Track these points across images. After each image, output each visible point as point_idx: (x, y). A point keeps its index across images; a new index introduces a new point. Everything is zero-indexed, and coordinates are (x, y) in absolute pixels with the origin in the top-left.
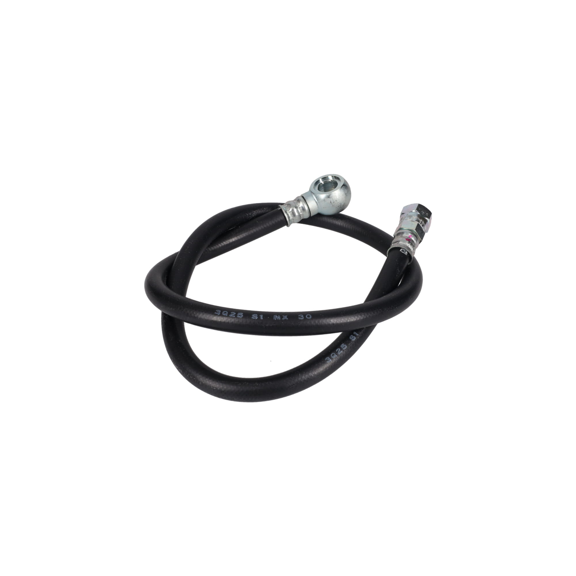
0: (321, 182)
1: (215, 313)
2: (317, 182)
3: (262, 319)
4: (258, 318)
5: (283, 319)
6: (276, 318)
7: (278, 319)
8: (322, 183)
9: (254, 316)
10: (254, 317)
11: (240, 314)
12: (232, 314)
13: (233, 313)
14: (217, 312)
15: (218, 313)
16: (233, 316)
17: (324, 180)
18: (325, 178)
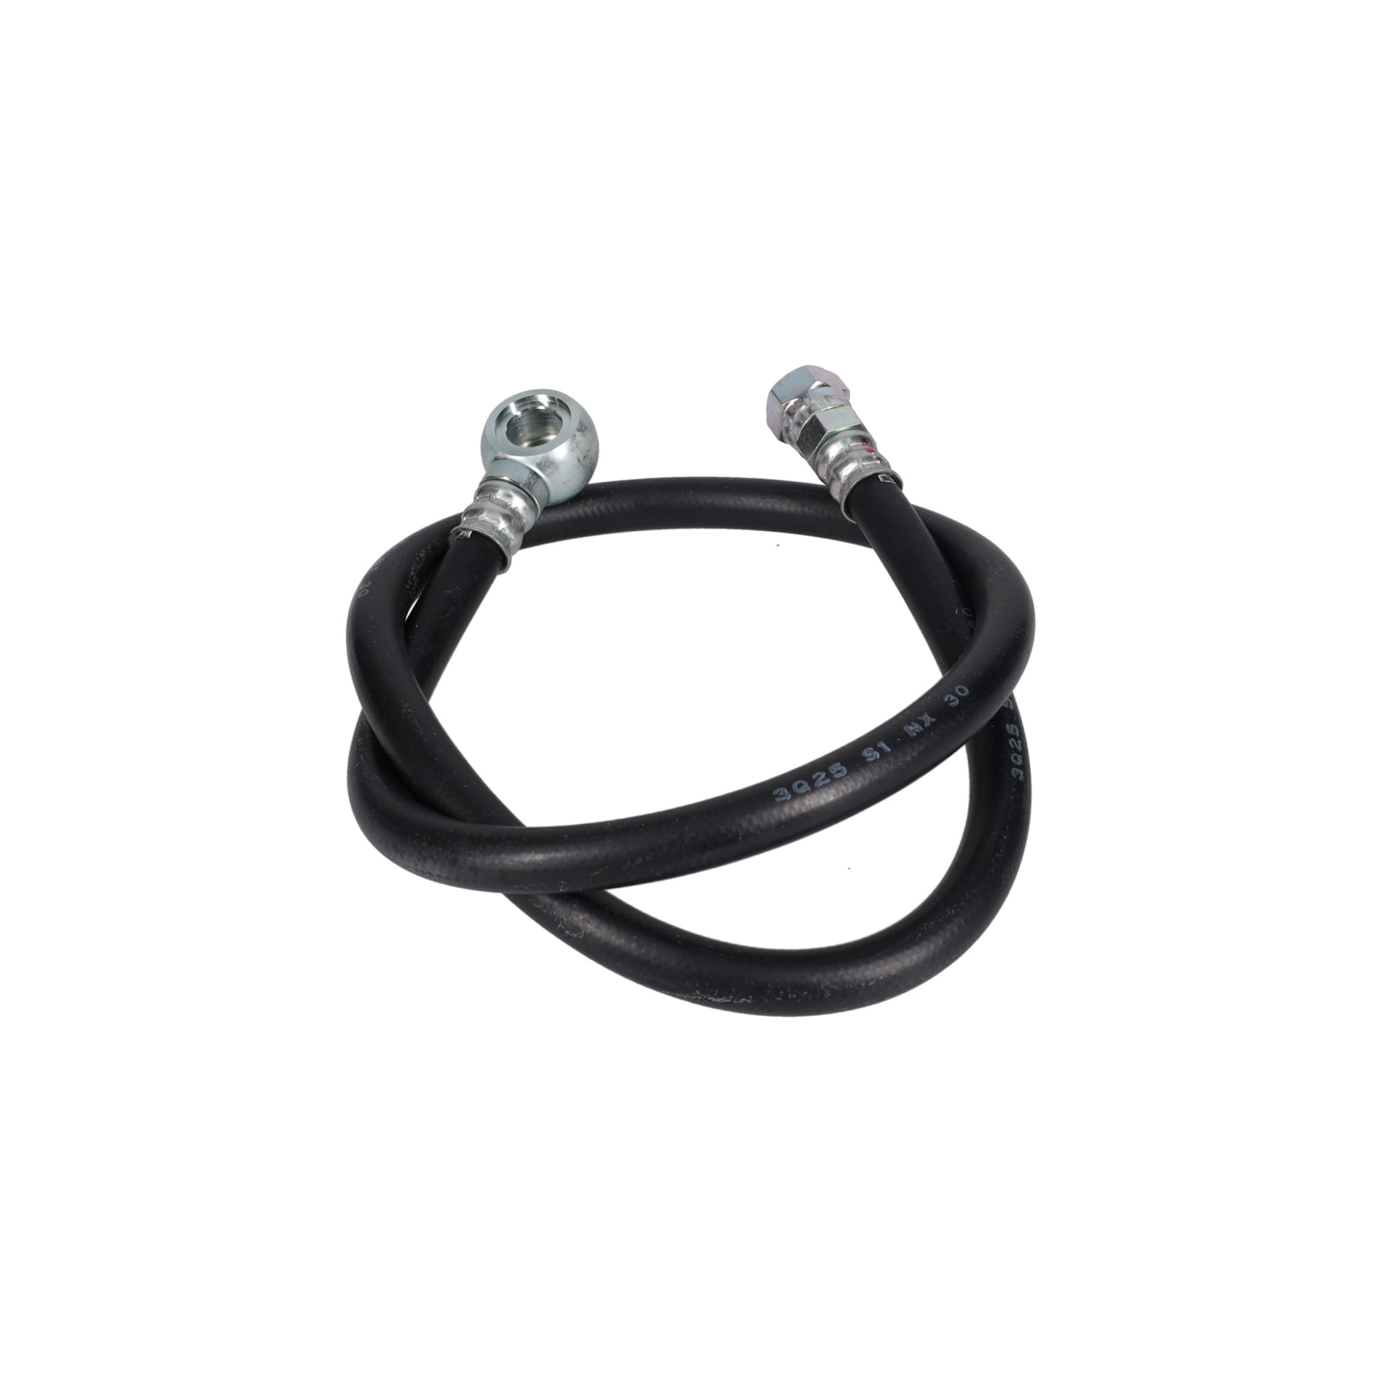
0: (514, 411)
1: (777, 800)
2: (502, 414)
3: (889, 750)
4: (880, 755)
5: (926, 725)
6: (913, 731)
7: (918, 731)
8: (516, 416)
9: (870, 755)
10: (872, 756)
11: (836, 770)
12: (816, 779)
13: (818, 774)
14: (778, 796)
15: (784, 796)
16: (824, 783)
17: (522, 406)
18: (526, 401)
